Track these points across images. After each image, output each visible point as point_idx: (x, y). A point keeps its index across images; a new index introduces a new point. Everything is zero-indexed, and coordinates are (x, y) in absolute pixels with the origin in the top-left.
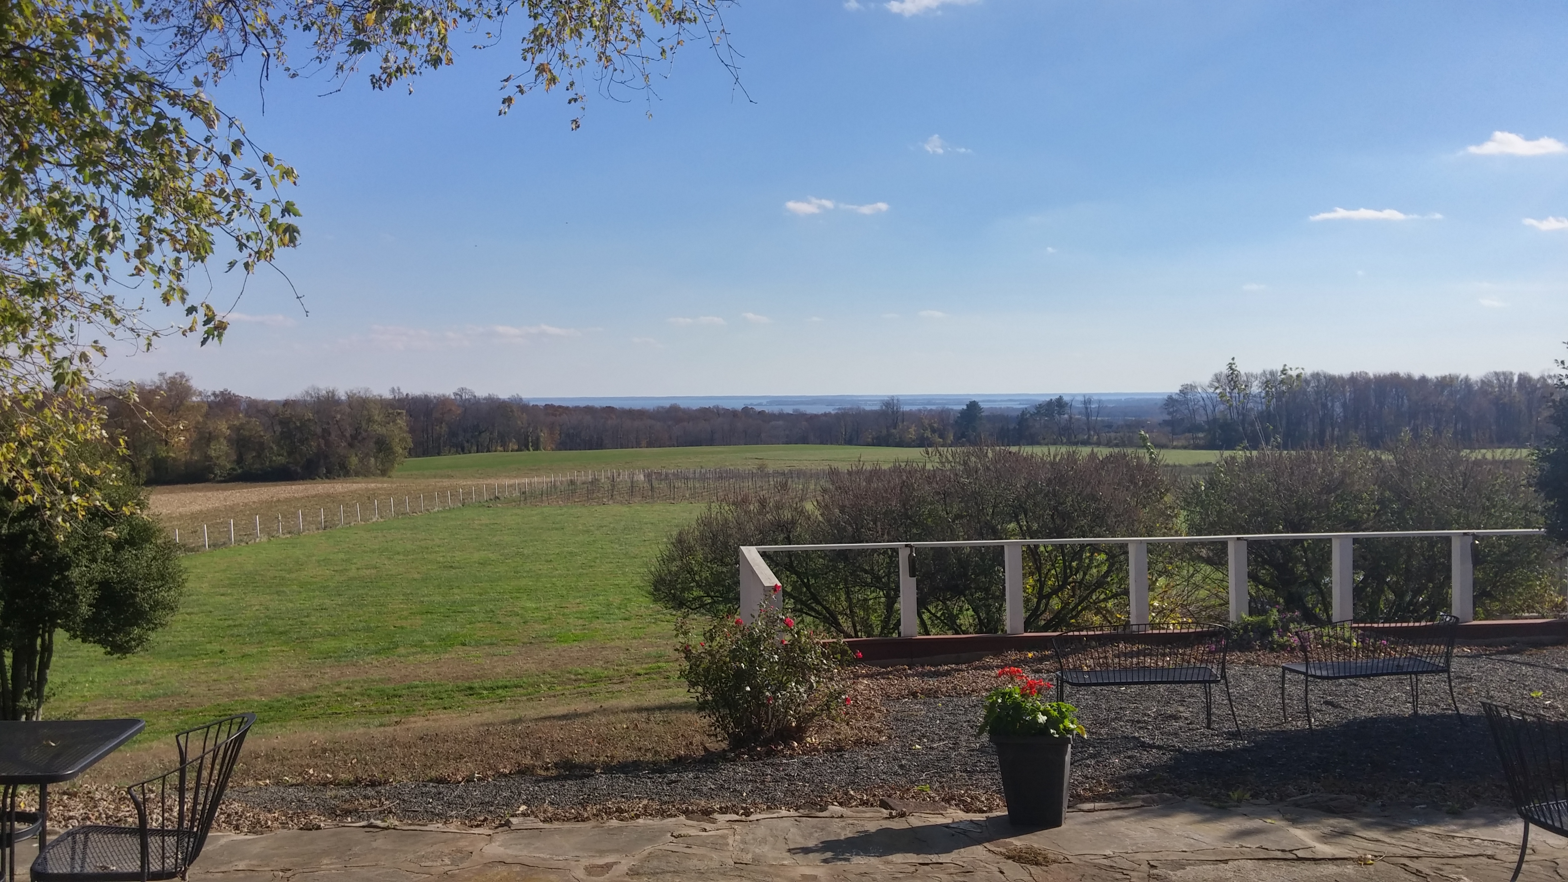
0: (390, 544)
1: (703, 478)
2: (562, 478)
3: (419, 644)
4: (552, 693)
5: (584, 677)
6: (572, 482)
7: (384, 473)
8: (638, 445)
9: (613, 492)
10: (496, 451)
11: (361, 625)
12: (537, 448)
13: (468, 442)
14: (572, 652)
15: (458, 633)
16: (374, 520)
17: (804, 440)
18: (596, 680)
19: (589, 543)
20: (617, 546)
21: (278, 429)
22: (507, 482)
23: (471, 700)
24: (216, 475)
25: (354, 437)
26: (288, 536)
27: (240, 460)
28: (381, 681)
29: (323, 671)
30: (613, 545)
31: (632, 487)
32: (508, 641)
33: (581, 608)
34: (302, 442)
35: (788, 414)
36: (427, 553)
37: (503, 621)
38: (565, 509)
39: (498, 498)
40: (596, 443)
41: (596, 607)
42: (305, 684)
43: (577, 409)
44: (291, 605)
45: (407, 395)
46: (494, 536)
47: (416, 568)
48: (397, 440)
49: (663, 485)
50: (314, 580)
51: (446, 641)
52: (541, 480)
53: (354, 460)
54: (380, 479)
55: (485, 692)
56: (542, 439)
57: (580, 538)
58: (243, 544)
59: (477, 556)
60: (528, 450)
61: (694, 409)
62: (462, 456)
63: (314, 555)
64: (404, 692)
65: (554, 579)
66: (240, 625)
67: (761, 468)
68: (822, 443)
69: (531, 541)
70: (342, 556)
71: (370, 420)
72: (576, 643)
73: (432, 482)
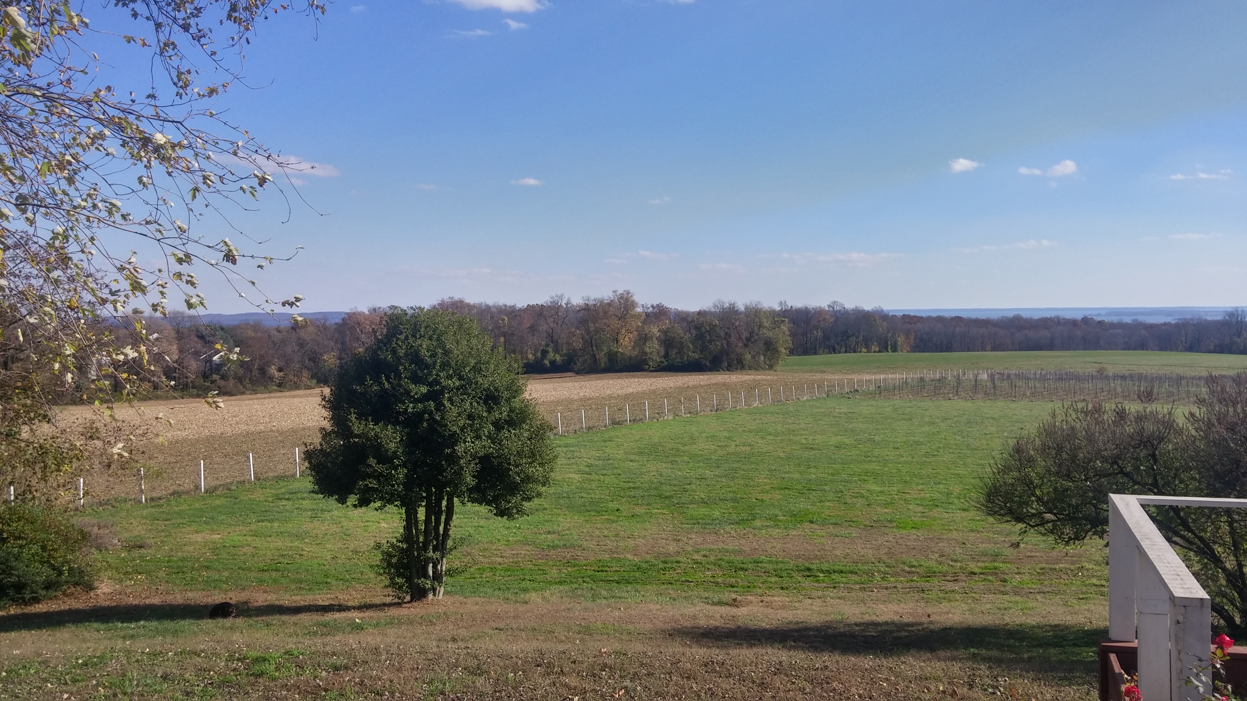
0: (765, 425)
1: (1043, 379)
2: (912, 376)
3: (773, 518)
4: (884, 584)
5: (918, 570)
6: (922, 379)
7: (771, 367)
8: (983, 349)
9: (958, 388)
10: (861, 352)
11: (730, 495)
12: (895, 350)
13: (838, 344)
14: (909, 540)
15: (808, 510)
16: (755, 405)
17: (1142, 346)
18: (930, 574)
19: (934, 434)
20: (960, 438)
21: (694, 332)
22: (867, 377)
23: (807, 583)
24: (650, 366)
25: (748, 339)
26: (689, 415)
27: (666, 356)
28: (733, 552)
29: (689, 536)
30: (956, 437)
31: (976, 385)
32: (851, 522)
33: (922, 495)
34: (710, 342)
35: (1126, 324)
36: (793, 435)
37: (849, 501)
38: (914, 403)
39: (857, 391)
40: (947, 347)
41: (936, 495)
42: (672, 548)
43: (929, 318)
44: (680, 473)
45: (792, 307)
46: (851, 423)
47: (783, 447)
48: (781, 342)
49: (1006, 384)
50: (701, 453)
51: (797, 518)
52: (895, 377)
53: (748, 357)
54: (767, 372)
55: (821, 575)
56: (899, 343)
57: (926, 428)
58: (655, 420)
59: (834, 440)
60: (887, 351)
61: (1036, 318)
62: (833, 355)
63: (705, 433)
64: (750, 566)
65: (900, 465)
66: (638, 488)
67: (1101, 371)
68: (1161, 350)
69: (882, 429)
70: (726, 434)
71: (760, 326)
72: (913, 531)
73: (807, 376)
